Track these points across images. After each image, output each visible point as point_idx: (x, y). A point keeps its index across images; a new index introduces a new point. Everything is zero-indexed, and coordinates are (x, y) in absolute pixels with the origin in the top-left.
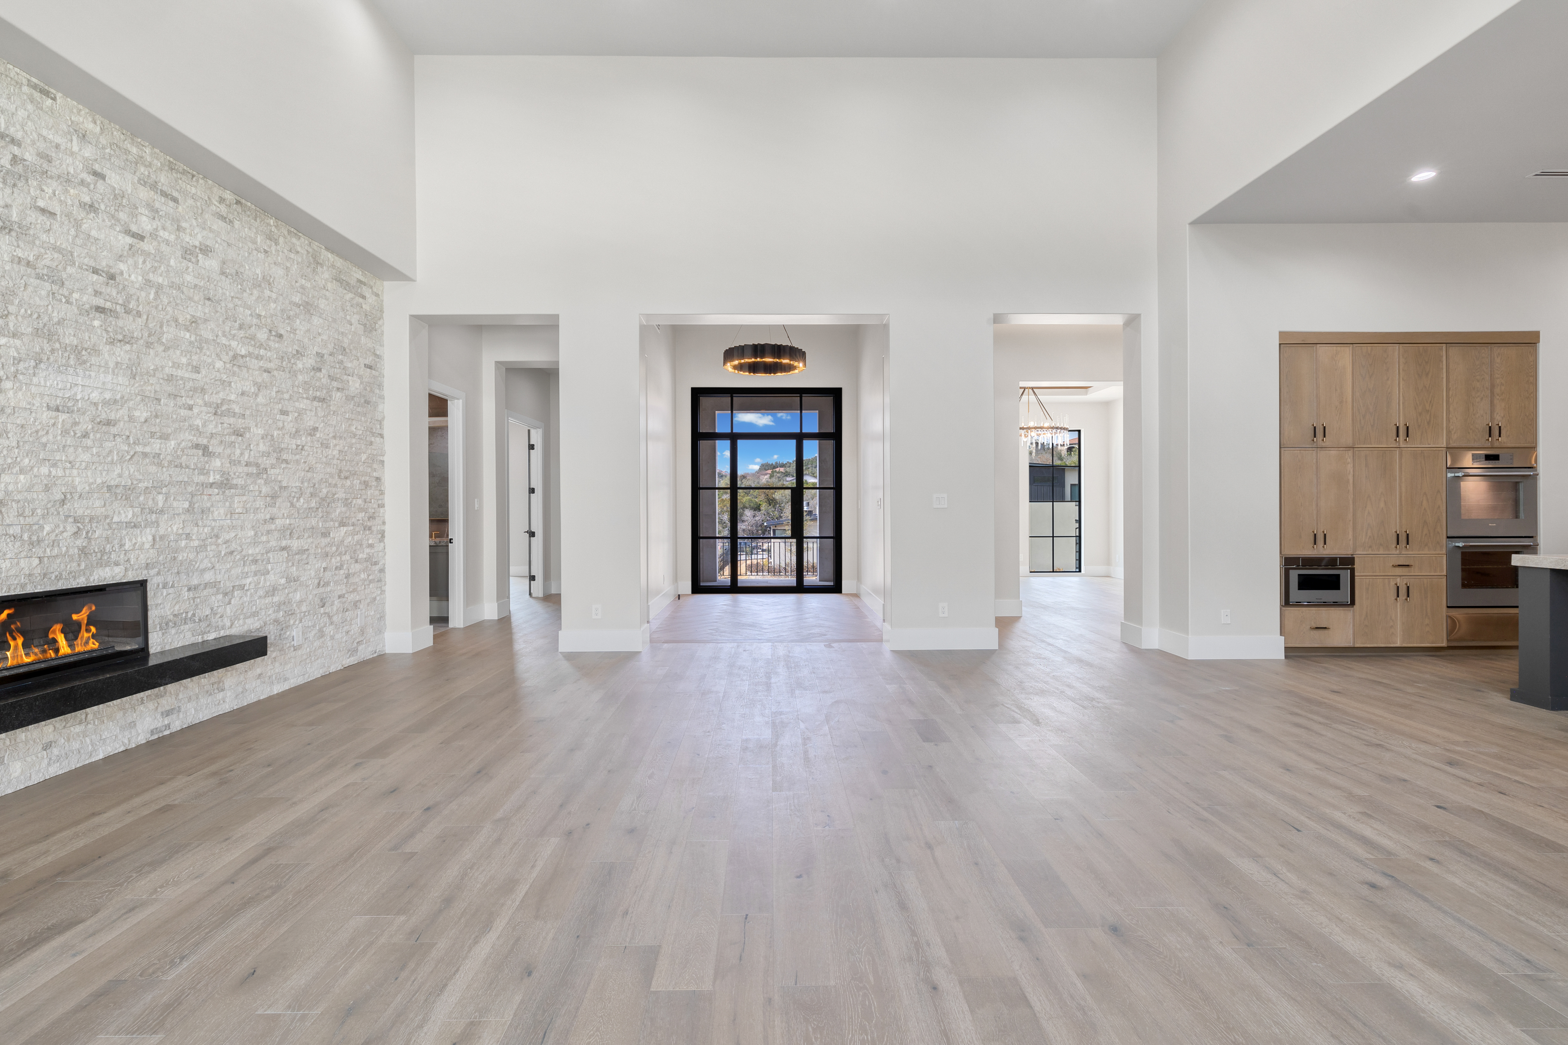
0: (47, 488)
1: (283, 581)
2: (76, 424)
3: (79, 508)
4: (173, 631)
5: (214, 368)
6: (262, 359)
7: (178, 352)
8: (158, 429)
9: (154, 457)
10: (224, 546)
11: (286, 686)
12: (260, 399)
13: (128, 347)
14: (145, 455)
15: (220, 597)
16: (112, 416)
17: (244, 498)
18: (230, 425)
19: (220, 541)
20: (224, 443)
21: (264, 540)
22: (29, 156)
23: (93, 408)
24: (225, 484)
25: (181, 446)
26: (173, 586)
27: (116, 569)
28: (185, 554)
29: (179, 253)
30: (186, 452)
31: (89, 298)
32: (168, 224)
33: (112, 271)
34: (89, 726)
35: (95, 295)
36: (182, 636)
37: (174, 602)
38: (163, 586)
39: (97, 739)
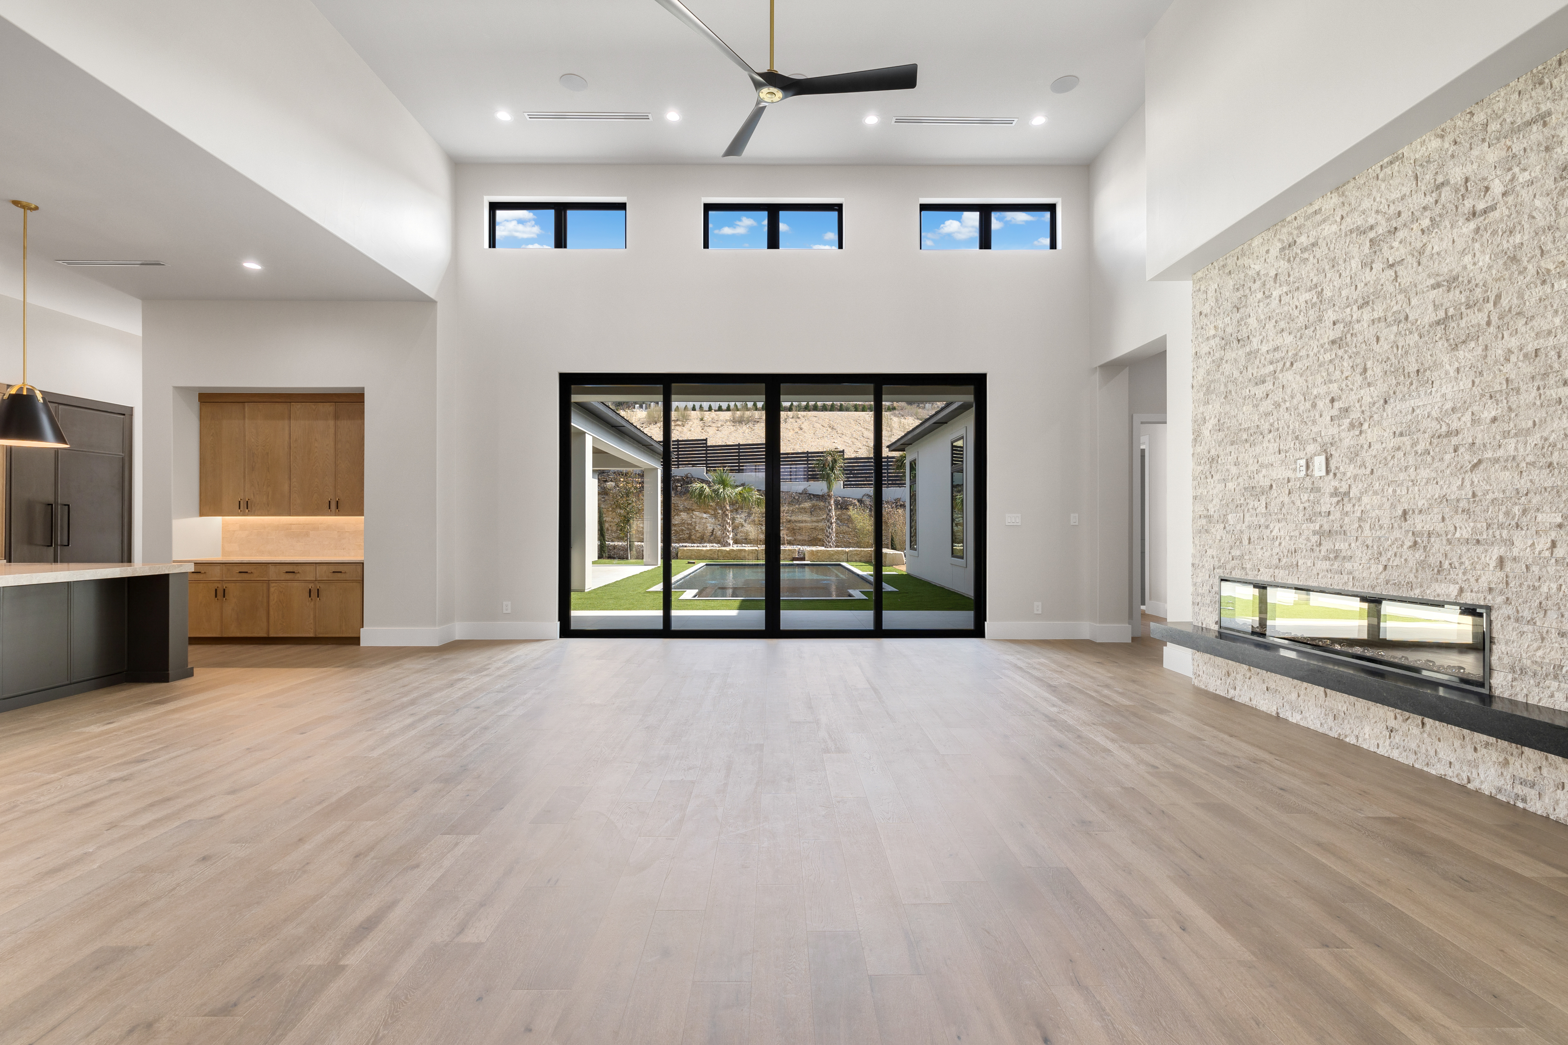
0: (1393, 506)
2: (1414, 444)
3: (1419, 523)
4: (1536, 681)
7: (1549, 315)
8: (1512, 425)
9: (1507, 460)
13: (1473, 344)
14: (1497, 460)
16: (1455, 425)
22: (1382, 228)
25: (1551, 439)
26: (1531, 622)
27: (1452, 587)
28: (1554, 586)
29: (1550, 184)
30: (1559, 446)
31: (1431, 316)
32: (1533, 158)
33: (1454, 273)
34: (1425, 735)
35: (1436, 310)
36: (1548, 692)
37: (1535, 645)
38: (1517, 620)
39: (1432, 753)
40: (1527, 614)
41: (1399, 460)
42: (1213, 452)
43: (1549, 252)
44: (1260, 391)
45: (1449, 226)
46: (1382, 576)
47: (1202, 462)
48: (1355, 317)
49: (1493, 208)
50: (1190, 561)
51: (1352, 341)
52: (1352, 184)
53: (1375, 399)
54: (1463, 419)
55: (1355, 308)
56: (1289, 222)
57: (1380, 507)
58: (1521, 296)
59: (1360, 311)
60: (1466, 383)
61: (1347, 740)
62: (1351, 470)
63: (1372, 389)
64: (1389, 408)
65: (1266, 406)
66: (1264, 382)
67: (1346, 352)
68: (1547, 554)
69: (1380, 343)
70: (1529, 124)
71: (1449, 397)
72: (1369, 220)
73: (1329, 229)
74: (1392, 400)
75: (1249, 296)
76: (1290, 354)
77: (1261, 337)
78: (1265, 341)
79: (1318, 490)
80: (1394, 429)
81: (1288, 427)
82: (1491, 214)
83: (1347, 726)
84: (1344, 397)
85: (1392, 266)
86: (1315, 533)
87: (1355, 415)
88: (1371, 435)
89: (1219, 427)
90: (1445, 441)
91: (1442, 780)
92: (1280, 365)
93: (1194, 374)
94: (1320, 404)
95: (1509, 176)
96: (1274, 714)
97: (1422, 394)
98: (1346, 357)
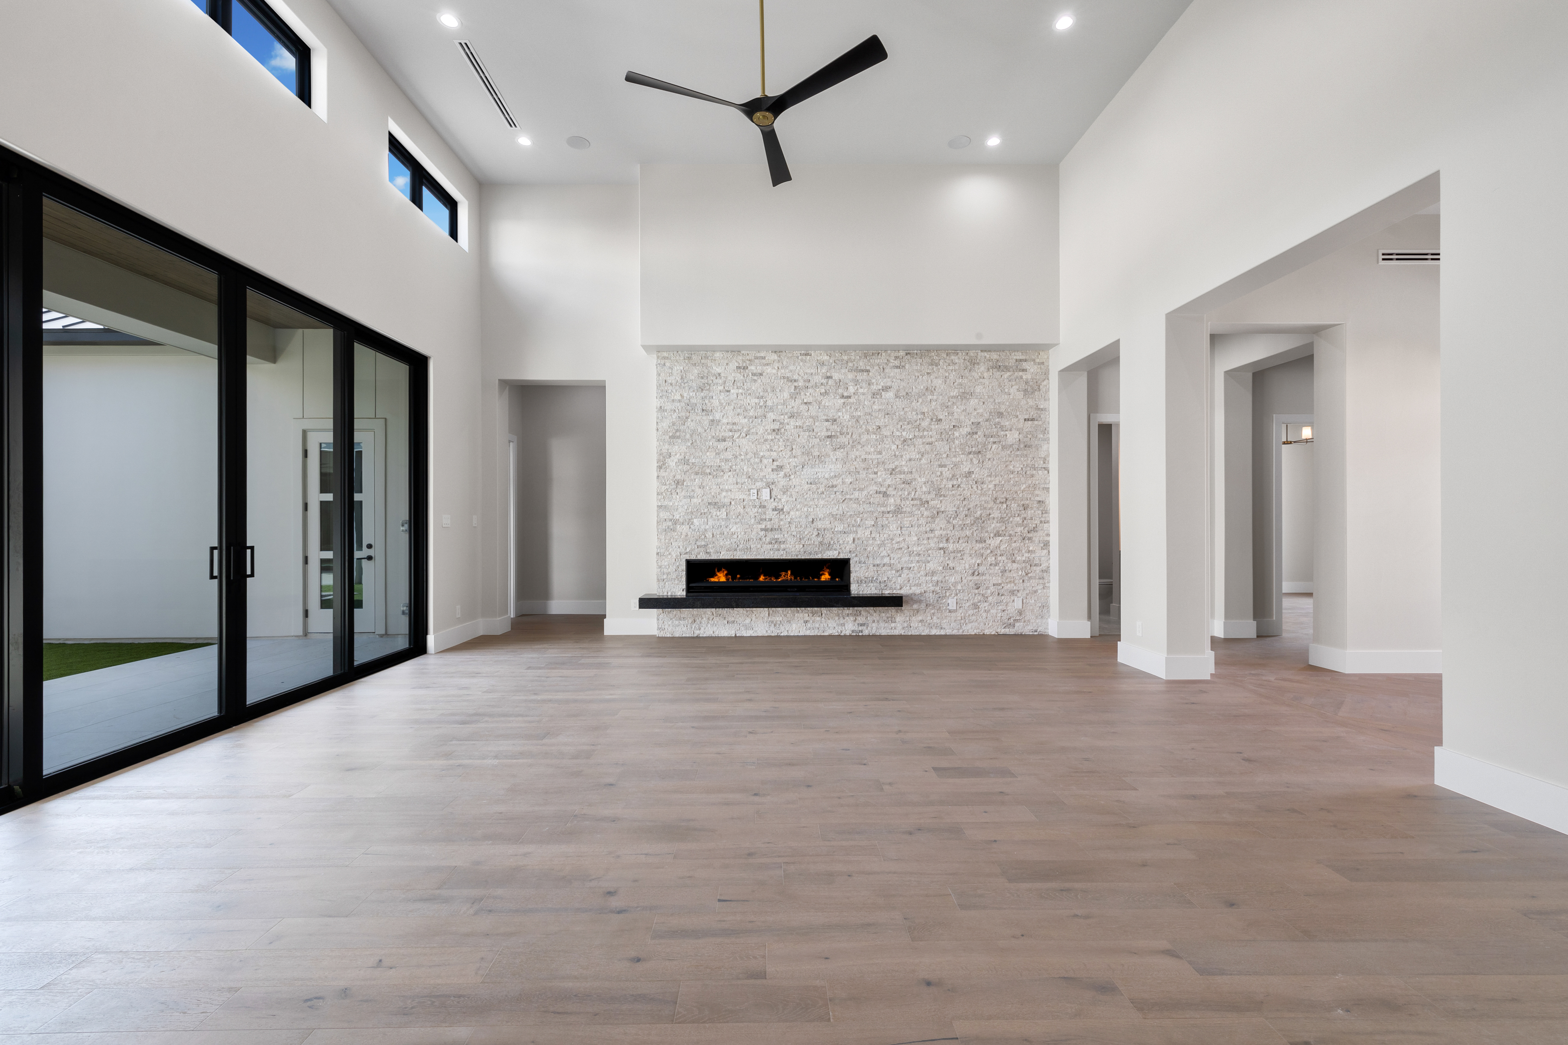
0: (807, 517)
1: (941, 568)
2: (818, 489)
3: (819, 524)
4: (865, 585)
5: (891, 449)
6: (925, 437)
7: (869, 446)
8: (857, 486)
9: (855, 500)
10: (896, 545)
11: (942, 633)
12: (924, 461)
13: (842, 450)
14: (851, 499)
15: (894, 572)
16: (835, 483)
17: (910, 519)
18: (901, 479)
19: (894, 542)
20: (897, 489)
21: (925, 543)
22: (801, 384)
23: (826, 481)
24: (898, 511)
25: (870, 493)
26: (864, 563)
27: (835, 552)
28: (872, 548)
29: (870, 397)
30: (873, 496)
31: (824, 433)
32: (864, 385)
33: (835, 418)
34: (823, 619)
35: (827, 431)
36: (869, 588)
37: (866, 571)
38: (859, 563)
39: (826, 625)
40: (863, 560)
41: (810, 495)
42: (678, 477)
43: (869, 423)
44: (721, 446)
45: (833, 397)
46: (802, 550)
47: (668, 483)
48: (786, 421)
49: (850, 397)
50: (655, 551)
51: (784, 433)
52: (784, 354)
53: (798, 464)
54: (838, 481)
55: (786, 417)
56: (743, 354)
57: (800, 517)
58: (860, 436)
59: (789, 420)
60: (839, 466)
61: (782, 634)
62: (784, 499)
63: (796, 459)
64: (805, 470)
65: (728, 455)
66: (725, 440)
67: (781, 437)
68: (869, 536)
69: (800, 438)
70: (863, 371)
71: (833, 470)
72: (794, 376)
73: (769, 370)
74: (806, 467)
75: (712, 385)
76: (745, 430)
77: (722, 414)
78: (725, 416)
79: (764, 507)
80: (807, 480)
81: (743, 470)
82: (849, 399)
83: (782, 628)
84: (779, 460)
85: (806, 403)
86: (762, 530)
87: (787, 470)
88: (795, 481)
89: (685, 461)
90: (831, 489)
91: (830, 636)
92: (736, 435)
93: (659, 421)
94: (765, 461)
95: (856, 388)
96: (734, 635)
97: (821, 466)
98: (781, 440)
